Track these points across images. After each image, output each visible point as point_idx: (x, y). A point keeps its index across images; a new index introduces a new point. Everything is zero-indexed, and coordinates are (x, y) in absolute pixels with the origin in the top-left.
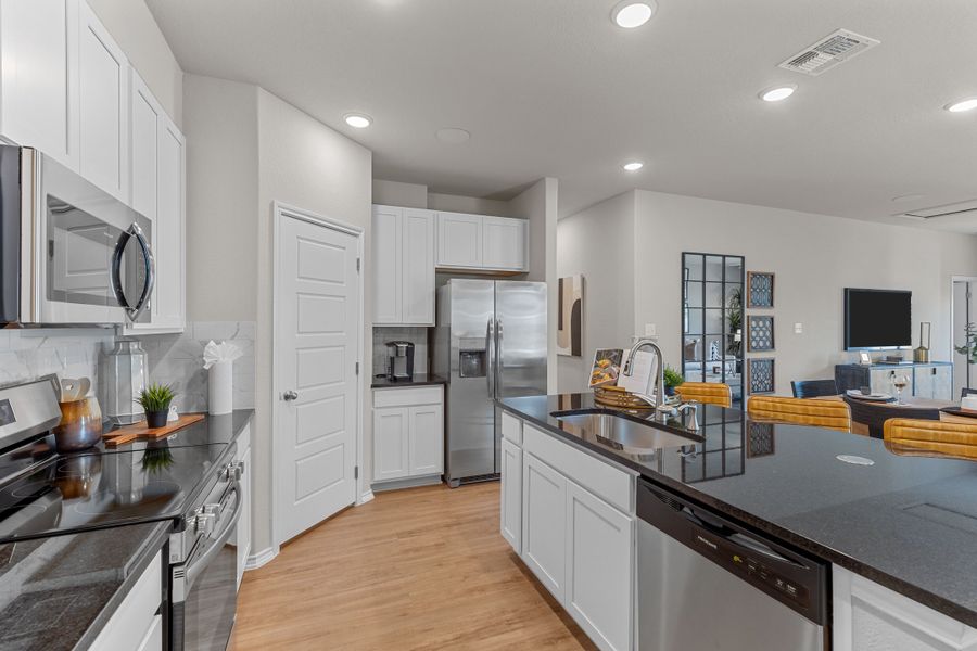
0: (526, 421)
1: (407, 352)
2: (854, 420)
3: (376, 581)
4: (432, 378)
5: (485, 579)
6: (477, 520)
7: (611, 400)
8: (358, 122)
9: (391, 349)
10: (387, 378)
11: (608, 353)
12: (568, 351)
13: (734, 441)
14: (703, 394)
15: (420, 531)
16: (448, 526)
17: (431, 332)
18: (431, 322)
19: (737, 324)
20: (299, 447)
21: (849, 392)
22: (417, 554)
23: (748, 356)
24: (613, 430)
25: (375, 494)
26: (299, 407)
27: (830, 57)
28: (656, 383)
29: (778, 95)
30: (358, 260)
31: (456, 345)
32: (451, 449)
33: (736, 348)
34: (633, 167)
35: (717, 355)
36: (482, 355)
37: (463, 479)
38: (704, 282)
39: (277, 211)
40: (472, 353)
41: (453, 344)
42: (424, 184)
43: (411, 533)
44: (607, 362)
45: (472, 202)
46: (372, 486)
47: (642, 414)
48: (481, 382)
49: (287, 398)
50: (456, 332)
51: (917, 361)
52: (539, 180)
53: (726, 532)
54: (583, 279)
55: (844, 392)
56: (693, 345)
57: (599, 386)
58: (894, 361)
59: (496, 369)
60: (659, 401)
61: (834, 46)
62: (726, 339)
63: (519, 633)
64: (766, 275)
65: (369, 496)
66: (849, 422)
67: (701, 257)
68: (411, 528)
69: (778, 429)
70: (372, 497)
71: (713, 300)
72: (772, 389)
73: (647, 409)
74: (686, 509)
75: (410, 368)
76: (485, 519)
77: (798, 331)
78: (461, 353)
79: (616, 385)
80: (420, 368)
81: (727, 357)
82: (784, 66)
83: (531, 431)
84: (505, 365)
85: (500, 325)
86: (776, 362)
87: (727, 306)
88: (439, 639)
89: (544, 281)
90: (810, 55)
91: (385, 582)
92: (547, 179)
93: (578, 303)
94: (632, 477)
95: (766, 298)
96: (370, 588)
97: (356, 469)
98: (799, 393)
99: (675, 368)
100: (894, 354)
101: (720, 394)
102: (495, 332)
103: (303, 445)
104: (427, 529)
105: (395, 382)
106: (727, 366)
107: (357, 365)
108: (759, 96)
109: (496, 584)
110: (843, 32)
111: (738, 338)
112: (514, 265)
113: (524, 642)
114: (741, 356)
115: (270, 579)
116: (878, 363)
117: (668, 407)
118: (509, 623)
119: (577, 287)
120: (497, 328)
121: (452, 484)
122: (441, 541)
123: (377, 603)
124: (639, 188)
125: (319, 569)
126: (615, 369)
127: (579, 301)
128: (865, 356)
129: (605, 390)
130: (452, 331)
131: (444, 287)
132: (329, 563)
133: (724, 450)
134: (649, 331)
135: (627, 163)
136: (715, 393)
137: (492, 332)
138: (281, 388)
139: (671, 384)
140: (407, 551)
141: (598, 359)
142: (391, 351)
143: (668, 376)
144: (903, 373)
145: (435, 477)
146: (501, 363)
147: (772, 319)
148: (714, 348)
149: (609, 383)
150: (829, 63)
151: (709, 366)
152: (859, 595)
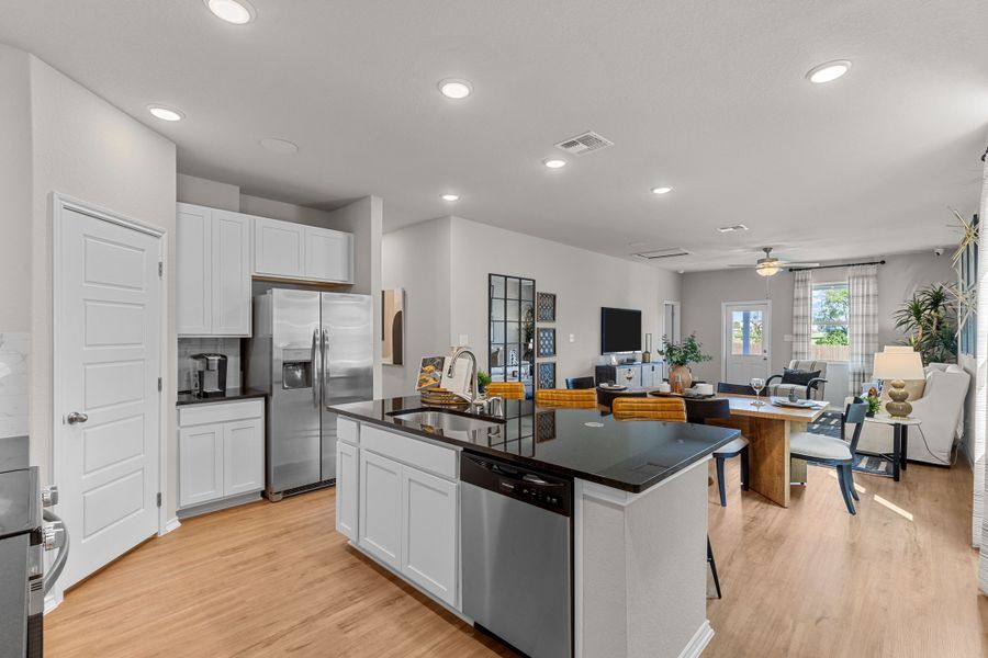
0: (361, 422)
1: (219, 364)
2: (599, 403)
3: (202, 599)
4: (246, 392)
5: (323, 571)
6: (306, 526)
7: (436, 400)
8: (165, 115)
9: (198, 362)
10: (193, 394)
11: (433, 360)
12: (390, 360)
13: (527, 432)
14: (505, 391)
15: (246, 546)
16: (277, 536)
17: (245, 344)
18: (246, 332)
19: (529, 336)
20: (88, 476)
21: (602, 385)
22: (246, 566)
23: (538, 360)
24: (438, 422)
25: (181, 521)
26: (87, 430)
27: (586, 147)
28: (471, 383)
29: (555, 164)
30: (161, 265)
31: (278, 356)
32: (274, 464)
33: (529, 355)
34: (450, 198)
35: (516, 361)
36: (306, 366)
37: (286, 492)
38: (506, 300)
39: (58, 204)
40: (295, 364)
41: (275, 356)
42: (235, 184)
43: (235, 550)
44: (431, 368)
45: (290, 209)
46: (178, 513)
47: (461, 409)
48: (306, 394)
49: (71, 421)
50: (279, 343)
51: (644, 362)
52: (365, 197)
53: (520, 475)
54: (404, 293)
55: (597, 385)
56: (497, 353)
57: (425, 389)
58: (631, 362)
59: (322, 380)
60: (474, 397)
61: (586, 140)
62: (522, 346)
63: (362, 604)
64: (551, 295)
65: (174, 524)
66: (596, 403)
67: (503, 279)
68: (236, 544)
69: (559, 413)
70: (179, 524)
71: (512, 315)
72: (554, 387)
73: (464, 403)
74: (495, 467)
75: (222, 383)
76: (316, 523)
77: (571, 340)
78: (284, 364)
79: (439, 387)
80: (233, 382)
81: (523, 362)
82: (559, 146)
83: (368, 430)
84: (331, 376)
85: (326, 335)
86: (557, 365)
87: (523, 320)
88: (285, 628)
89: (369, 294)
90: (573, 143)
91: (215, 596)
92: (372, 197)
93: (399, 315)
94: (457, 452)
95: (549, 313)
96: (198, 606)
97: (159, 496)
98: (570, 386)
99: (484, 371)
100: (631, 357)
101: (517, 390)
102: (321, 343)
103: (93, 474)
104: (253, 543)
105: (205, 397)
106: (523, 370)
107: (160, 381)
108: (544, 162)
109: (334, 573)
110: (592, 134)
111: (531, 346)
112: (338, 277)
113: (366, 609)
114: (532, 362)
115: (58, 628)
116: (622, 363)
117: (481, 401)
118: (351, 599)
119: (398, 299)
120: (323, 338)
121: (275, 498)
122: (272, 550)
123: (209, 616)
124: (455, 215)
125: (128, 603)
126: (438, 374)
127: (400, 313)
128: (614, 358)
129: (430, 391)
130: (275, 341)
131: (263, 297)
132: (137, 596)
133: (520, 438)
134: (463, 341)
135: (445, 194)
136: (513, 390)
137: (318, 343)
138: (64, 410)
139: (482, 383)
140: (235, 566)
141: (423, 365)
142: (199, 365)
143: (480, 377)
144: (635, 370)
145: (254, 494)
146: (328, 374)
147: (554, 331)
148: (513, 355)
149: (433, 386)
150: (585, 151)
151: (510, 370)
152: (586, 492)
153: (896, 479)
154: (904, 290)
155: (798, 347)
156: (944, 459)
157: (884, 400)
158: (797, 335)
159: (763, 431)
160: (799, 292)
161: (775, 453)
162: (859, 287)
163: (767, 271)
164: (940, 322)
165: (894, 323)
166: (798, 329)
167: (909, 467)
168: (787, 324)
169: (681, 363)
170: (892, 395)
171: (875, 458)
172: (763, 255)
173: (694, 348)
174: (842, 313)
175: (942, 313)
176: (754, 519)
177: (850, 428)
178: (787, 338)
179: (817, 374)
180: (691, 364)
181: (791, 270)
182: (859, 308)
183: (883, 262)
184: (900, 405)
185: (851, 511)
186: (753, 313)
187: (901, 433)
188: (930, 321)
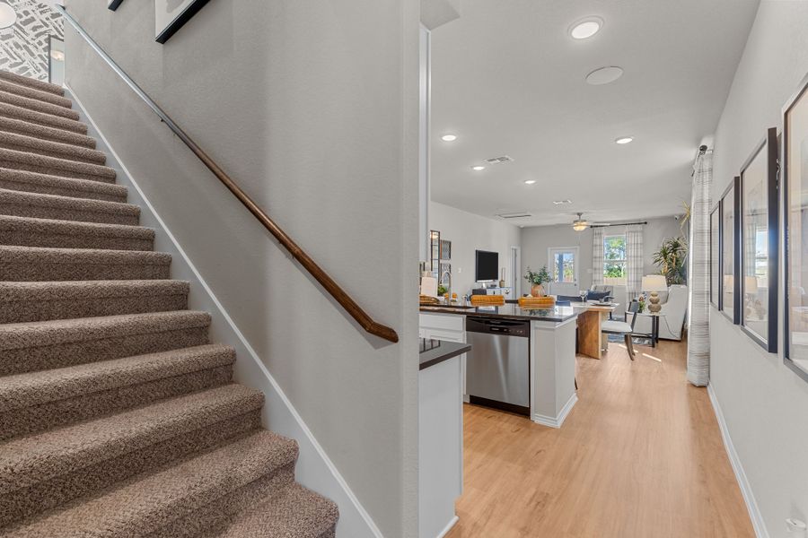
27: (499, 161)
64: (448, 242)
66: (504, 302)
82: (486, 160)
94: (463, 318)
95: (448, 254)
108: (472, 167)
110: (506, 156)
128: (484, 284)
147: (450, 265)
150: (498, 163)
152: (537, 326)
153: (653, 346)
154: (658, 241)
155: (596, 277)
156: (677, 336)
157: (647, 303)
158: (595, 269)
159: (586, 319)
160: (597, 241)
161: (593, 331)
162: (631, 238)
163: (580, 228)
164: (677, 261)
165: (653, 261)
166: (596, 265)
167: (660, 342)
168: (588, 262)
169: (538, 283)
170: (651, 300)
171: (642, 337)
172: (577, 217)
173: (545, 274)
174: (618, 256)
175: (678, 256)
176: (584, 364)
177: (630, 318)
178: (589, 271)
179: (608, 293)
180: (544, 283)
181: (592, 227)
182: (632, 252)
183: (646, 223)
184: (655, 305)
185: (632, 359)
186: (564, 255)
187: (656, 321)
188: (672, 260)
